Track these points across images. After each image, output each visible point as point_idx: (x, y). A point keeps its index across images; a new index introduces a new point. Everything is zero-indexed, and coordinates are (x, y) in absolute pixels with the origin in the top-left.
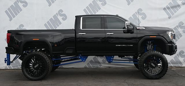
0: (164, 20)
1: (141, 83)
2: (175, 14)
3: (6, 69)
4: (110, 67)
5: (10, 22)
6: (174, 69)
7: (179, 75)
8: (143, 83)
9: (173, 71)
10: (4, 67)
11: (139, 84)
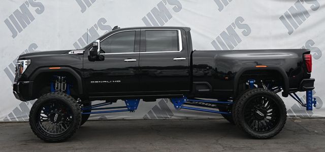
0: (281, 36)
1: (246, 145)
2: (300, 27)
3: (5, 122)
4: (187, 118)
5: (14, 39)
6: (298, 121)
7: (308, 131)
8: (249, 145)
9: (298, 124)
10: (2, 118)
11: (242, 146)
